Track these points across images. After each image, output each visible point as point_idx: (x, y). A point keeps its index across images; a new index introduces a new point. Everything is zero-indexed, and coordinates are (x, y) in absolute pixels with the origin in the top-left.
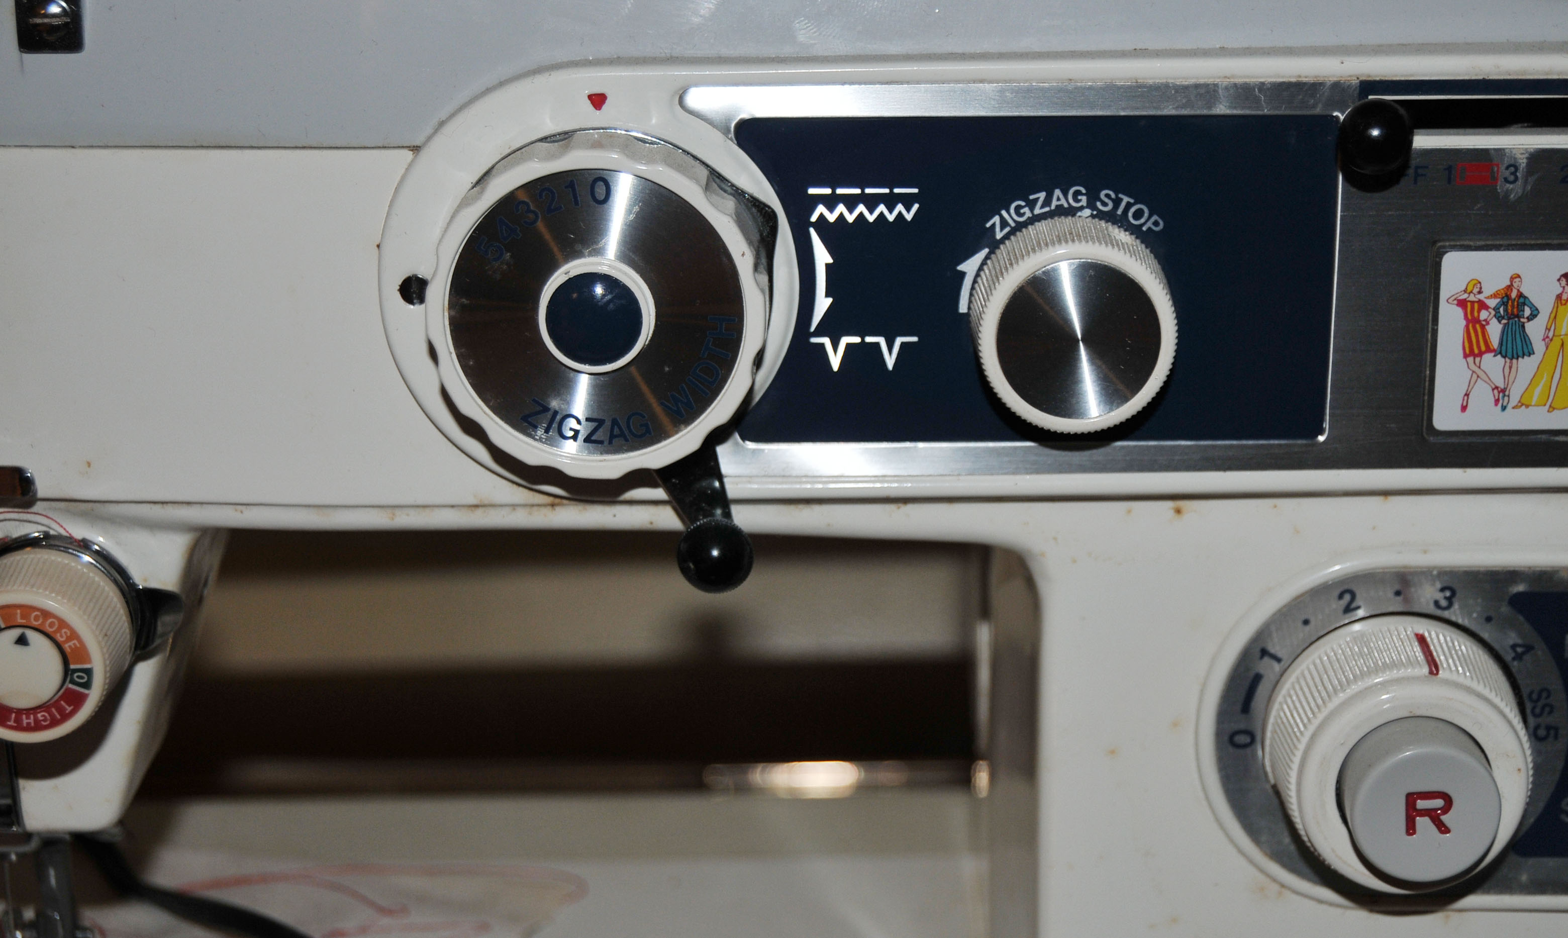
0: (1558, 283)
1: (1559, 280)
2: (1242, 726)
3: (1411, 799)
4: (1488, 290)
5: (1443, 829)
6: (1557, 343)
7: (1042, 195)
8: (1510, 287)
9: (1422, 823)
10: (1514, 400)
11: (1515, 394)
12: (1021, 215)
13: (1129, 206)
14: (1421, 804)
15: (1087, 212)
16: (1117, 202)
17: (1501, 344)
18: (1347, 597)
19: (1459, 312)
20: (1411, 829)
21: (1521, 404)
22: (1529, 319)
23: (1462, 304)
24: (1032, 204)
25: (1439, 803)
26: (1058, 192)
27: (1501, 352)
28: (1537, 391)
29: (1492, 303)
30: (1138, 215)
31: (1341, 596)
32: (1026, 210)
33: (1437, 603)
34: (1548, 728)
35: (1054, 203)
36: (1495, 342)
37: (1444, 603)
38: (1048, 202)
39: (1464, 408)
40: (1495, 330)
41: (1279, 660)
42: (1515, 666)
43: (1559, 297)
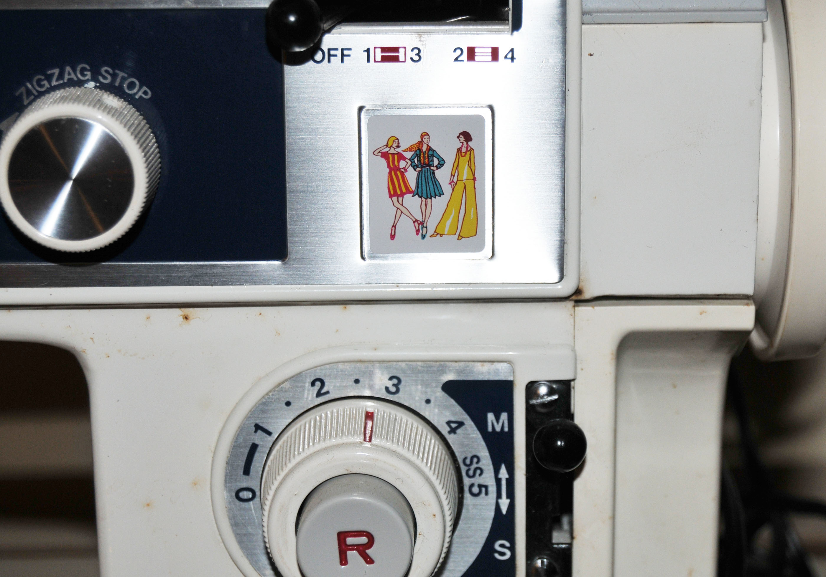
0: (458, 140)
1: (458, 137)
2: (244, 485)
3: (342, 536)
4: (404, 145)
5: (369, 560)
6: (460, 187)
7: (56, 71)
8: (421, 143)
9: (353, 555)
10: (431, 231)
11: (431, 225)
12: (41, 86)
13: (123, 79)
14: (350, 541)
15: (92, 84)
16: (114, 76)
17: (417, 187)
18: (318, 384)
19: (383, 161)
20: (343, 560)
21: (436, 234)
22: (438, 168)
23: (385, 155)
24: (49, 78)
25: (364, 540)
26: (68, 69)
27: (417, 193)
28: (448, 223)
29: (408, 155)
30: (131, 86)
31: (313, 384)
32: (45, 83)
33: (387, 389)
34: (480, 486)
35: (66, 77)
36: (413, 185)
37: (393, 389)
38: (61, 76)
39: (393, 237)
40: (411, 176)
41: (269, 433)
42: (451, 438)
43: (459, 150)
